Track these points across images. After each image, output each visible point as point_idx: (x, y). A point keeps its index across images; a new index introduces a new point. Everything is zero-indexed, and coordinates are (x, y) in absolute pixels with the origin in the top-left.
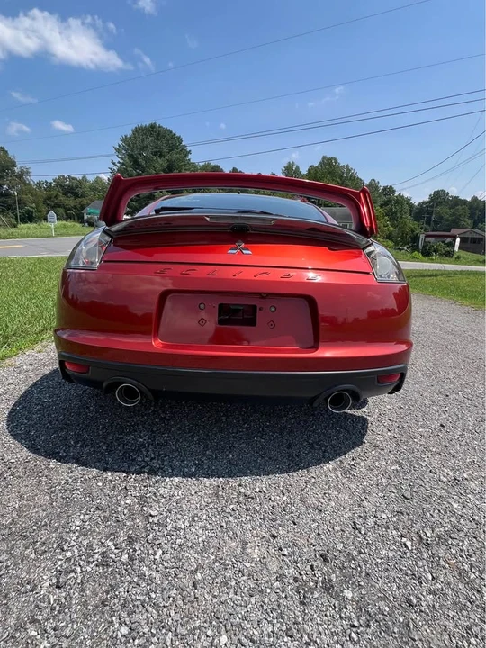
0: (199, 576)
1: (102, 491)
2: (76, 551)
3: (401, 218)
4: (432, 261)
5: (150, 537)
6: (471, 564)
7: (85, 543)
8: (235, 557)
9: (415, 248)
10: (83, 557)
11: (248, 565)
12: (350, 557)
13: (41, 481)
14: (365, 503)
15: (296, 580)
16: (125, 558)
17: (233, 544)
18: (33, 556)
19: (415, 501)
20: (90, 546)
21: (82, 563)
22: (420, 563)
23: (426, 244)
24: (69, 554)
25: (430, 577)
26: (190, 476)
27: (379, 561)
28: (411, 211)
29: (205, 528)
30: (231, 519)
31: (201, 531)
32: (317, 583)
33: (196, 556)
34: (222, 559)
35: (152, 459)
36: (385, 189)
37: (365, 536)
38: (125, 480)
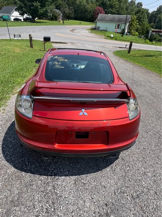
0: (73, 214)
1: (41, 184)
2: (39, 208)
3: (143, 21)
4: (153, 44)
5: (58, 202)
6: (144, 204)
7: (41, 205)
8: (82, 206)
9: (146, 37)
10: (41, 211)
11: (86, 209)
12: (113, 204)
13: (21, 181)
14: (118, 184)
15: (99, 213)
16: (53, 210)
17: (82, 202)
18: (27, 211)
19: (132, 182)
20: (42, 206)
21: (41, 212)
22: (131, 205)
23: (152, 35)
24: (37, 210)
25: (133, 209)
26: (67, 176)
27: (121, 205)
28: (148, 16)
29: (73, 197)
30: (80, 193)
31: (72, 198)
32: (104, 213)
33: (72, 207)
34: (79, 207)
35: (54, 169)
36: (138, 4)
37: (117, 196)
38: (47, 179)
